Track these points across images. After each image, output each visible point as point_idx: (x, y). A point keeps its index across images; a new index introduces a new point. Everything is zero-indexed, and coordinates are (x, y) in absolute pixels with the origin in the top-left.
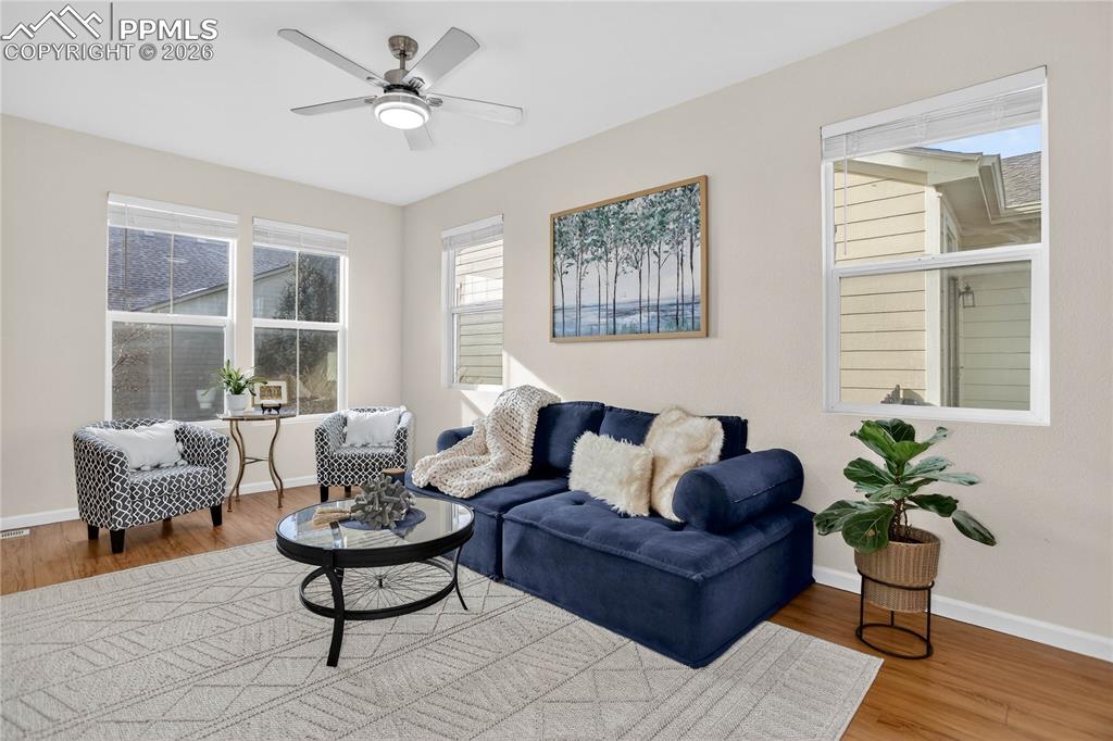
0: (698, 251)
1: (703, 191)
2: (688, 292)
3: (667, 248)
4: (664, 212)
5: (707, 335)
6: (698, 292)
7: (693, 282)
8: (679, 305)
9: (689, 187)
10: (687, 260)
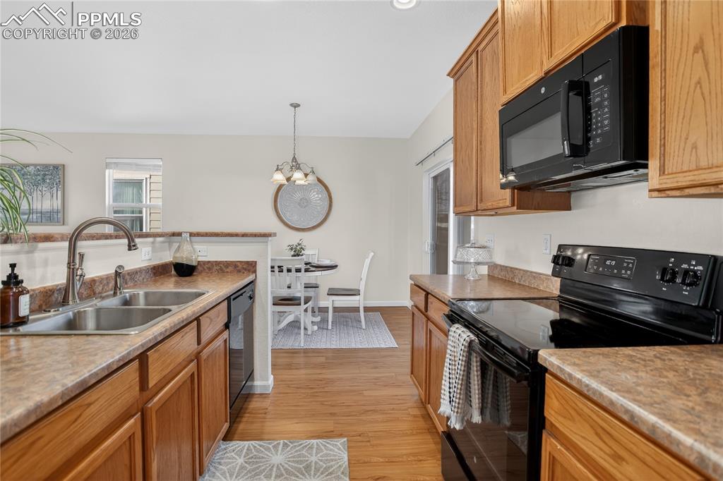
0: (59, 193)
1: (62, 169)
2: (55, 207)
3: (46, 189)
4: (45, 175)
5: (63, 224)
6: (60, 208)
7: (57, 204)
8: (52, 212)
9: (56, 167)
10: (55, 195)
